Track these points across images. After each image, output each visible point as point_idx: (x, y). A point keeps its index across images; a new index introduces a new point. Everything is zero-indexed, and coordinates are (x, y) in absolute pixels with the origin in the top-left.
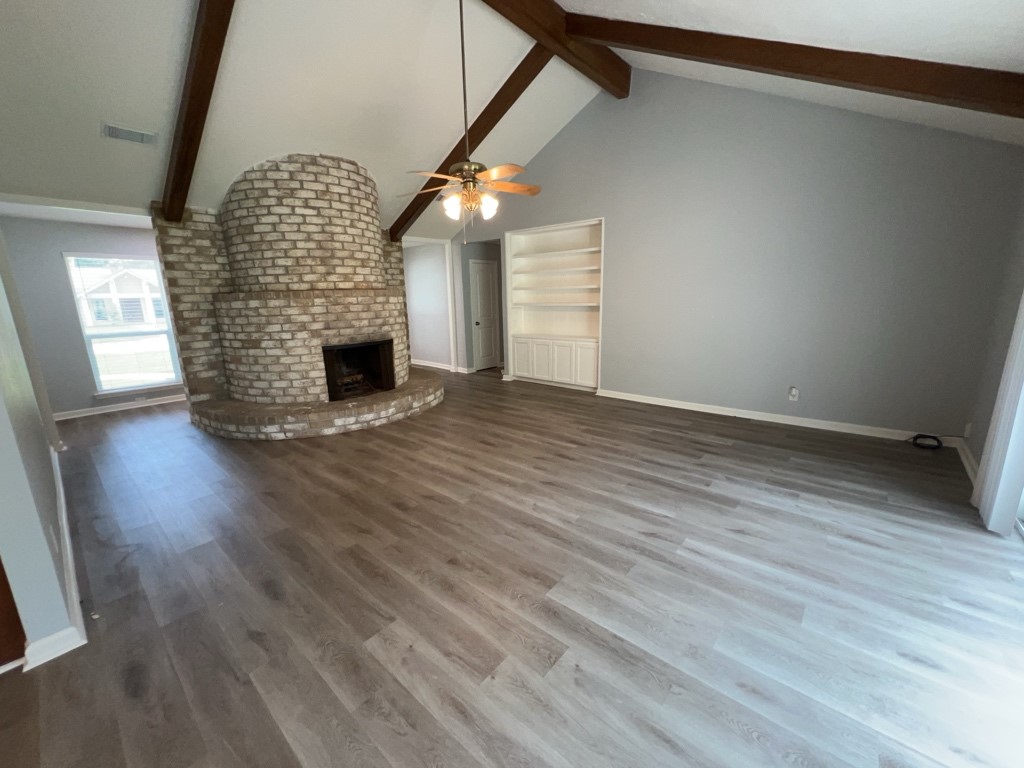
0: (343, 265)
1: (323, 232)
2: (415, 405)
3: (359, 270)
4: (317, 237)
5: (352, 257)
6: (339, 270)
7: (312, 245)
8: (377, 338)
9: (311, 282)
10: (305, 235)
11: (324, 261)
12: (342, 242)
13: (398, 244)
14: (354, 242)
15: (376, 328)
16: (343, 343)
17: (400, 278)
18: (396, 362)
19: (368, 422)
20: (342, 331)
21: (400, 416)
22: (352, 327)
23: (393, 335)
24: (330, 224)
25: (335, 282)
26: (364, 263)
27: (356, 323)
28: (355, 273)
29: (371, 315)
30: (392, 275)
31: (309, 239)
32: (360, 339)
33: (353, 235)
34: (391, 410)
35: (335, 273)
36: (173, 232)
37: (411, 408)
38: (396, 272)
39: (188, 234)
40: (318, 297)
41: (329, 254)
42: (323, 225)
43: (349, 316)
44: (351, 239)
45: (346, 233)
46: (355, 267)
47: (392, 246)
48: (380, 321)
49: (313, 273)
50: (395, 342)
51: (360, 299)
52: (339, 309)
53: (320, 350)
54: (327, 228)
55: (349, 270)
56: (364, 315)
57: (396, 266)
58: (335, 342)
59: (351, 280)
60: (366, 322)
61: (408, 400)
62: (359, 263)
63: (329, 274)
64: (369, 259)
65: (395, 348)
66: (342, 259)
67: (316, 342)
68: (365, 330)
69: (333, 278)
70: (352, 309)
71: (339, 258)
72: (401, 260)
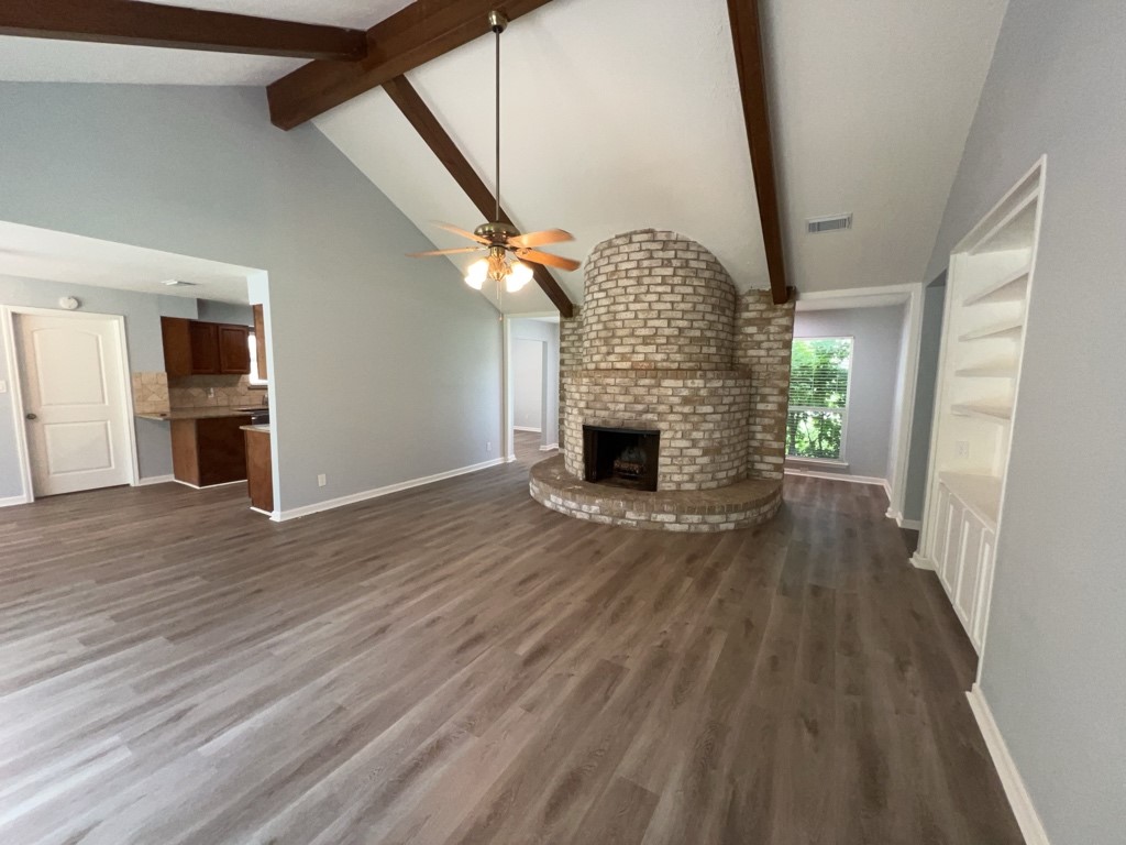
0: (622, 344)
1: (608, 312)
2: (630, 515)
3: (640, 349)
4: (604, 318)
5: (632, 335)
6: (618, 349)
7: (600, 326)
8: (634, 425)
9: (596, 362)
10: (596, 317)
11: (606, 341)
12: (623, 320)
13: (786, 306)
14: (636, 318)
15: (634, 415)
16: (597, 424)
17: (783, 353)
18: (661, 460)
19: (571, 510)
20: (598, 413)
21: (607, 520)
22: (607, 409)
23: (662, 426)
24: (614, 303)
25: (612, 362)
26: (646, 341)
27: (612, 406)
28: (633, 352)
29: (629, 399)
30: (769, 349)
31: (599, 322)
32: (613, 424)
33: (636, 311)
34: (595, 508)
35: (613, 353)
36: (568, 325)
37: (623, 517)
38: (775, 345)
39: (575, 325)
40: (586, 377)
41: (610, 334)
42: (608, 306)
43: (606, 398)
44: (633, 316)
45: (627, 310)
46: (634, 345)
47: (775, 310)
48: (640, 407)
49: (598, 353)
50: (664, 436)
51: (618, 380)
52: (598, 389)
53: (581, 428)
54: (612, 308)
55: (627, 349)
56: (621, 398)
57: (778, 337)
58: (591, 422)
59: (629, 360)
60: (622, 406)
61: (618, 505)
62: (640, 340)
63: (609, 353)
64: (655, 334)
65: (662, 443)
66: (621, 338)
67: (580, 420)
68: (620, 415)
69: (612, 358)
70: (608, 391)
71: (619, 337)
72: (789, 329)
